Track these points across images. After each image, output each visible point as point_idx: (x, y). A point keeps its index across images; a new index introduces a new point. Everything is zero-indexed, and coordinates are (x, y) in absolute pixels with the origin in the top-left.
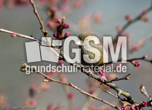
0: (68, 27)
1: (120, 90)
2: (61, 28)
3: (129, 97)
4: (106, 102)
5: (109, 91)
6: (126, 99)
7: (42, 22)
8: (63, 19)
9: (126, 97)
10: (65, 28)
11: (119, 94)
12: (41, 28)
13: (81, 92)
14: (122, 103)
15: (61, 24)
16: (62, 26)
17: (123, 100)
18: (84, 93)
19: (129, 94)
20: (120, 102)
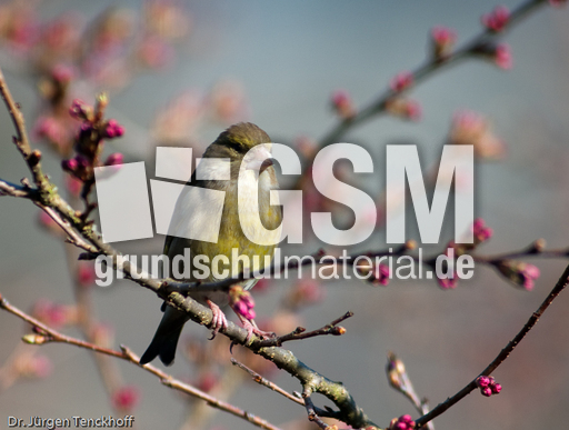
0: (118, 134)
1: (312, 375)
2: (93, 136)
3: (346, 400)
4: (258, 420)
5: (270, 380)
6: (336, 409)
7: (20, 116)
8: (99, 105)
9: (336, 402)
10: (109, 136)
11: (308, 392)
12: (18, 139)
13: (164, 384)
14: (319, 424)
15: (91, 124)
16: (97, 131)
17: (322, 414)
18: (178, 388)
19: (345, 391)
20: (312, 419)
